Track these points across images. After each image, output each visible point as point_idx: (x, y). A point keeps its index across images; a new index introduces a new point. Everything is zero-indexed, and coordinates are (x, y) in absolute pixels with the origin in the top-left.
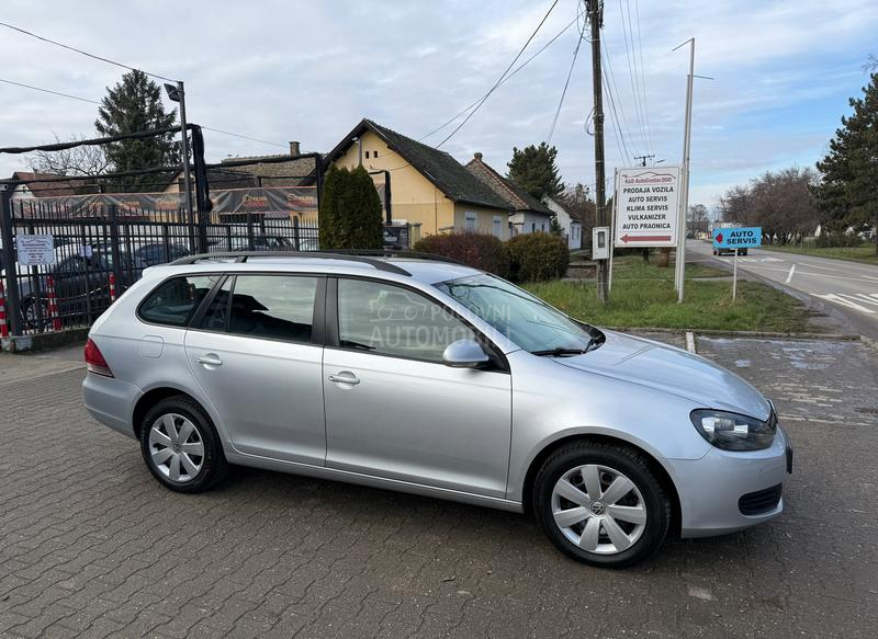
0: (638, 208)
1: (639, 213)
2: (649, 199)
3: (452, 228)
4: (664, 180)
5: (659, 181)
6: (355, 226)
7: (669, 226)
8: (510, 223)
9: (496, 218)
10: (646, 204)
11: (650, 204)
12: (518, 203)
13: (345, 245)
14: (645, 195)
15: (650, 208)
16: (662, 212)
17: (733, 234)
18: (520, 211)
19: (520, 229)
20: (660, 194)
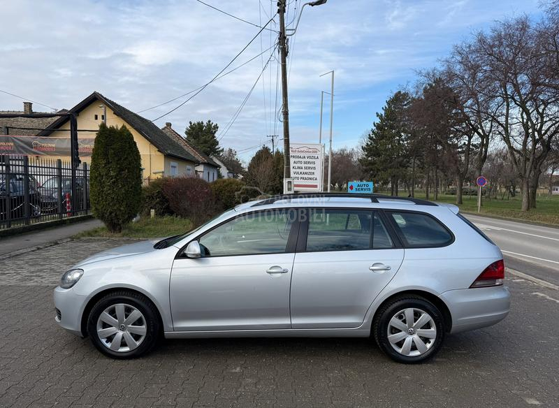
0: (299, 168)
1: (300, 171)
2: (305, 163)
3: (163, 172)
4: (313, 152)
5: (310, 152)
6: (121, 170)
7: (316, 179)
8: (196, 171)
9: (188, 167)
10: (303, 165)
11: (306, 165)
12: (200, 158)
13: (114, 183)
14: (303, 160)
15: (306, 168)
16: (312, 171)
17: (358, 185)
18: (202, 163)
19: (201, 175)
20: (311, 160)
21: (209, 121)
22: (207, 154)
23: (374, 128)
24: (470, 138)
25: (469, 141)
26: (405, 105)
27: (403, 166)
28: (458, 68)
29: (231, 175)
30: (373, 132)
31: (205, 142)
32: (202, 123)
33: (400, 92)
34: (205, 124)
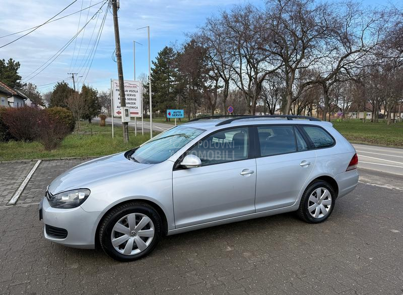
4: (134, 87)
5: (131, 87)
7: (137, 108)
8: (9, 102)
10: (126, 97)
11: (129, 97)
12: (10, 90)
14: (126, 93)
15: (128, 99)
16: (134, 102)
17: (174, 112)
18: (13, 95)
19: (12, 105)
20: (132, 93)
21: (11, 59)
22: (12, 87)
23: (152, 72)
24: (217, 81)
25: (217, 84)
26: (171, 57)
27: (172, 99)
28: (209, 34)
29: (34, 105)
30: (151, 74)
31: (9, 77)
32: (4, 60)
33: (167, 47)
34: (7, 61)
